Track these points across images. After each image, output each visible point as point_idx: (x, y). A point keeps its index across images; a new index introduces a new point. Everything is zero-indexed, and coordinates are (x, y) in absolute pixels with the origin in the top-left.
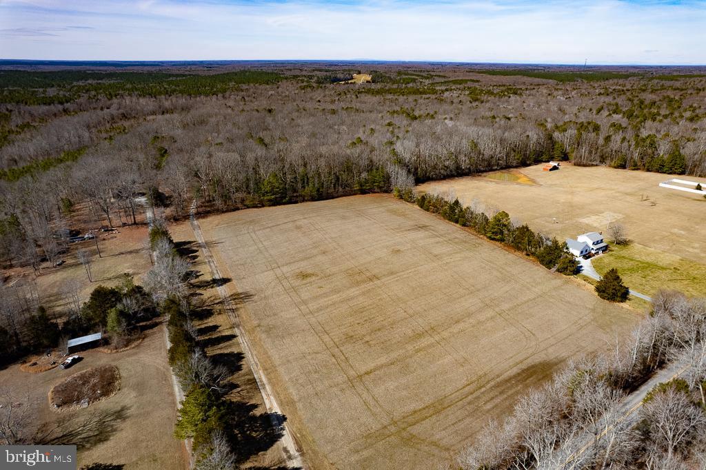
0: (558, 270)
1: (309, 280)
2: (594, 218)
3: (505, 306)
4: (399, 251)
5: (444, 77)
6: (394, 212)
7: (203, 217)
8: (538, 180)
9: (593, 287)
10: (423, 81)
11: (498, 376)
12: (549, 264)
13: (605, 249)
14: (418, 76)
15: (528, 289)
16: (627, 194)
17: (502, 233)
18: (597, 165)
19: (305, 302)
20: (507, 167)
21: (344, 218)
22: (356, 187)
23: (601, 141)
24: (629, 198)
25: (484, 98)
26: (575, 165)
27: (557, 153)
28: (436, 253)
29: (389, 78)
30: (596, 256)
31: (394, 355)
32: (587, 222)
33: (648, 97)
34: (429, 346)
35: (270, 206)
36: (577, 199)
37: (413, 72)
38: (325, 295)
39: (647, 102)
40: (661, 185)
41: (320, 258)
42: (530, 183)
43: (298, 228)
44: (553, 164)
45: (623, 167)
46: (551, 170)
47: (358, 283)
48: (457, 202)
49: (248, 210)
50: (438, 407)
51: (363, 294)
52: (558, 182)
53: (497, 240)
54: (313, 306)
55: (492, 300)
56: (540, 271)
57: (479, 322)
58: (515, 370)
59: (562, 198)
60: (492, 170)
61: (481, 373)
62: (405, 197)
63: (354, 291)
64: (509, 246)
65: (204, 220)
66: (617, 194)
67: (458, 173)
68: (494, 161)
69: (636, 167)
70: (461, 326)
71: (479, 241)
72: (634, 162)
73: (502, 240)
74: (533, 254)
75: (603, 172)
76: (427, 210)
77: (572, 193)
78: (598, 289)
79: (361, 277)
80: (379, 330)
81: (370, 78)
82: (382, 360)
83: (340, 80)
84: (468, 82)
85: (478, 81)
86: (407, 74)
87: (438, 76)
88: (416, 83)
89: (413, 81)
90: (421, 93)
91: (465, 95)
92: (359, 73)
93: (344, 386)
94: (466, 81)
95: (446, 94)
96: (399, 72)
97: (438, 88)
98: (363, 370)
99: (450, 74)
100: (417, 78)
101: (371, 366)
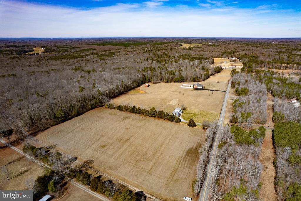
0: (176, 122)
1: (106, 147)
2: (172, 102)
3: (170, 137)
4: (127, 128)
5: (79, 48)
6: (111, 114)
7: (35, 136)
8: (147, 91)
9: (187, 125)
10: (71, 50)
11: (182, 156)
12: (172, 121)
13: (182, 112)
14: (67, 48)
15: (172, 130)
16: (174, 92)
17: (154, 114)
18: (160, 82)
20: (134, 88)
21: (96, 121)
22: (90, 107)
23: (159, 74)
24: (176, 93)
25: (105, 58)
26: (153, 83)
27: (147, 80)
28: (140, 126)
29: (54, 50)
30: (181, 115)
31: (153, 161)
32: (171, 104)
33: (160, 53)
34: (160, 155)
35: (61, 123)
36: (163, 96)
37: (63, 46)
38: (117, 151)
39: (160, 55)
40: (181, 87)
41: (102, 139)
42: (144, 93)
43: (83, 129)
44: (147, 84)
45: (168, 82)
46: (148, 87)
47: (124, 143)
48: (134, 107)
49: (53, 127)
50: (176, 170)
51: (129, 146)
52: (153, 91)
53: (153, 117)
55: (165, 136)
56: (171, 123)
57: (167, 144)
58: (185, 154)
59: (158, 97)
60: (130, 90)
61: (178, 157)
62: (111, 107)
63: (125, 146)
64: (158, 118)
65: (37, 137)
66: (172, 92)
67: (120, 94)
68: (129, 87)
69: (171, 82)
70: (163, 146)
71: (148, 118)
72: (171, 80)
73: (155, 116)
74: (166, 119)
75: (162, 84)
76: (123, 111)
77: (159, 94)
78: (188, 125)
79: (123, 141)
80: (143, 156)
81: (43, 49)
82: (152, 164)
83: (27, 52)
84: (92, 50)
85: (95, 49)
86: (61, 47)
87: (76, 47)
88: (67, 51)
89: (66, 51)
90: (77, 58)
91: (96, 57)
92: (35, 47)
93: (148, 175)
94: (90, 49)
95: (88, 57)
96: (56, 46)
97: (82, 54)
98: (149, 169)
99: (80, 46)
100: (67, 49)
101: (150, 167)
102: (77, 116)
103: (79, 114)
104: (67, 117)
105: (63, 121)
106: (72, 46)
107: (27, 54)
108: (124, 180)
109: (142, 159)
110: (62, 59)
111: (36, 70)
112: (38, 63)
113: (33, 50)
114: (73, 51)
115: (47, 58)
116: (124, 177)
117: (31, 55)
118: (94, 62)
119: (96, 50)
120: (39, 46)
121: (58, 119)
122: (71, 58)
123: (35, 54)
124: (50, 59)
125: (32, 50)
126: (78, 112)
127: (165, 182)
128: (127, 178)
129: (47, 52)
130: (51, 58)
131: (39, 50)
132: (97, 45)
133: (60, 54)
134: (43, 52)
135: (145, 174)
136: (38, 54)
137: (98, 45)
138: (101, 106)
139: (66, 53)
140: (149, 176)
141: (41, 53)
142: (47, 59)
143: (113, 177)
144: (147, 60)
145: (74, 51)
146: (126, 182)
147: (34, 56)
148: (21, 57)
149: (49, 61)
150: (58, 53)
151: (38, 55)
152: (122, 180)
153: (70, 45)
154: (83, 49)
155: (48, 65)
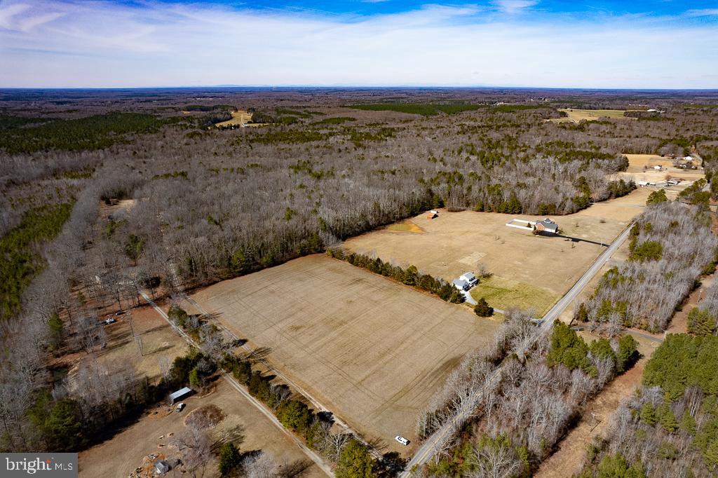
0: (452, 301)
1: (300, 331)
2: (467, 258)
3: (426, 329)
4: (351, 301)
5: (322, 114)
6: (333, 270)
7: (192, 293)
8: (425, 228)
9: (472, 310)
10: (303, 119)
12: (446, 298)
13: (477, 282)
14: (297, 113)
15: (437, 317)
16: (486, 235)
17: (413, 280)
18: (464, 210)
19: (306, 346)
20: (401, 219)
21: (301, 280)
22: (298, 251)
23: (465, 192)
24: (488, 239)
26: (449, 211)
27: (435, 203)
28: (375, 300)
29: (270, 117)
30: (472, 288)
31: (373, 368)
32: (463, 262)
33: (494, 135)
34: (391, 360)
35: (239, 276)
36: (456, 243)
37: (290, 109)
38: (316, 339)
39: (494, 141)
40: (507, 225)
41: (300, 314)
42: (420, 231)
43: (272, 292)
44: (433, 212)
45: (482, 210)
46: (433, 218)
47: (334, 328)
48: (379, 260)
49: (224, 282)
50: (406, 390)
51: (341, 334)
52: (438, 229)
53: (411, 285)
54: (312, 347)
55: (418, 327)
56: (441, 303)
59: (445, 243)
60: (392, 223)
62: (337, 255)
63: (333, 334)
64: (419, 288)
65: (194, 295)
66: (480, 236)
67: (368, 229)
68: (391, 216)
69: (491, 211)
70: (405, 345)
71: (400, 287)
72: (489, 207)
73: (414, 285)
74: (435, 292)
75: (469, 215)
76: (357, 265)
77: (450, 238)
79: (333, 323)
80: (359, 355)
81: (249, 116)
82: (368, 372)
83: (219, 121)
84: (346, 121)
85: (354, 119)
86: (285, 112)
87: (316, 113)
88: (297, 122)
89: (294, 121)
90: (309, 139)
91: (348, 140)
92: (236, 110)
93: (353, 389)
94: (343, 120)
95: (331, 139)
96: (277, 110)
97: (322, 132)
98: (360, 379)
99: (325, 110)
100: (296, 116)
101: (363, 376)
102: (270, 266)
103: (275, 262)
104: (250, 266)
105: (243, 273)
106: (309, 109)
107: (218, 125)
108: (308, 389)
109: (354, 362)
110: (280, 140)
111: (224, 166)
112: (231, 149)
113: (231, 118)
114: (307, 121)
115: (251, 137)
116: (310, 384)
117: (223, 128)
118: (340, 151)
119: (356, 122)
120: (243, 109)
121: (234, 269)
122: (298, 139)
123: (231, 126)
124: (257, 141)
125: (229, 117)
126: (273, 258)
127: (378, 406)
128: (314, 387)
129: (255, 122)
130: (259, 139)
131: (242, 116)
132: (362, 109)
133: (279, 129)
134: (249, 122)
135: (350, 386)
136: (238, 126)
137: (365, 109)
138: (320, 252)
139: (293, 125)
140: (353, 391)
141: (243, 125)
142: (252, 141)
143: (293, 381)
144: (460, 152)
145: (310, 121)
146: (311, 394)
147: (228, 132)
148: (206, 134)
149: (253, 145)
150: (276, 126)
151: (238, 130)
152: (305, 389)
153: (305, 107)
154: (328, 117)
155: (250, 154)
